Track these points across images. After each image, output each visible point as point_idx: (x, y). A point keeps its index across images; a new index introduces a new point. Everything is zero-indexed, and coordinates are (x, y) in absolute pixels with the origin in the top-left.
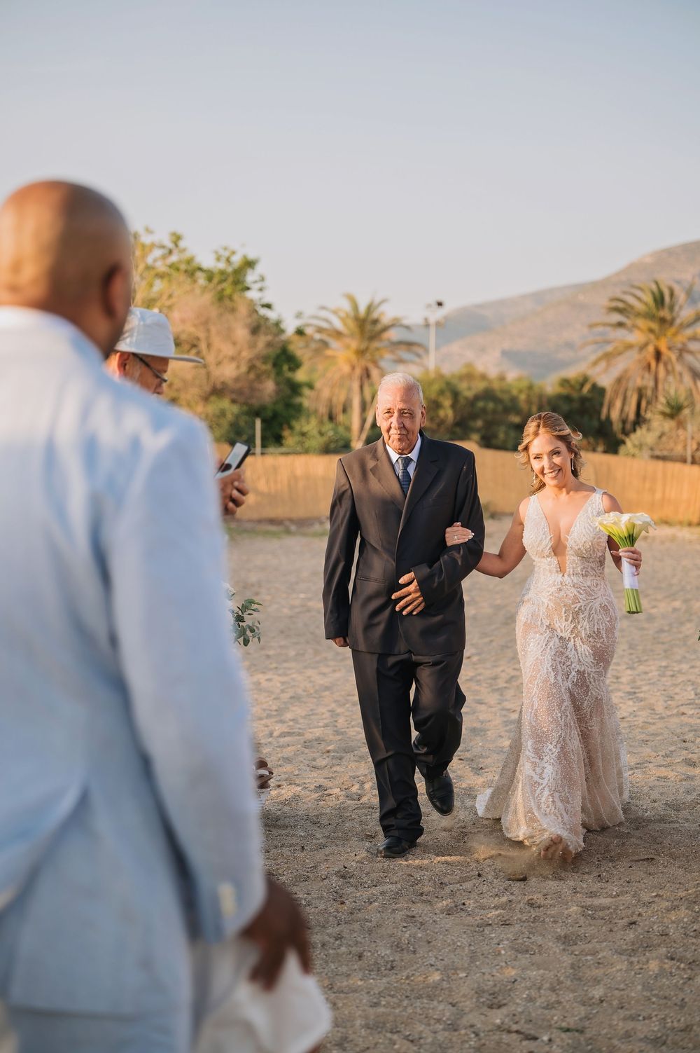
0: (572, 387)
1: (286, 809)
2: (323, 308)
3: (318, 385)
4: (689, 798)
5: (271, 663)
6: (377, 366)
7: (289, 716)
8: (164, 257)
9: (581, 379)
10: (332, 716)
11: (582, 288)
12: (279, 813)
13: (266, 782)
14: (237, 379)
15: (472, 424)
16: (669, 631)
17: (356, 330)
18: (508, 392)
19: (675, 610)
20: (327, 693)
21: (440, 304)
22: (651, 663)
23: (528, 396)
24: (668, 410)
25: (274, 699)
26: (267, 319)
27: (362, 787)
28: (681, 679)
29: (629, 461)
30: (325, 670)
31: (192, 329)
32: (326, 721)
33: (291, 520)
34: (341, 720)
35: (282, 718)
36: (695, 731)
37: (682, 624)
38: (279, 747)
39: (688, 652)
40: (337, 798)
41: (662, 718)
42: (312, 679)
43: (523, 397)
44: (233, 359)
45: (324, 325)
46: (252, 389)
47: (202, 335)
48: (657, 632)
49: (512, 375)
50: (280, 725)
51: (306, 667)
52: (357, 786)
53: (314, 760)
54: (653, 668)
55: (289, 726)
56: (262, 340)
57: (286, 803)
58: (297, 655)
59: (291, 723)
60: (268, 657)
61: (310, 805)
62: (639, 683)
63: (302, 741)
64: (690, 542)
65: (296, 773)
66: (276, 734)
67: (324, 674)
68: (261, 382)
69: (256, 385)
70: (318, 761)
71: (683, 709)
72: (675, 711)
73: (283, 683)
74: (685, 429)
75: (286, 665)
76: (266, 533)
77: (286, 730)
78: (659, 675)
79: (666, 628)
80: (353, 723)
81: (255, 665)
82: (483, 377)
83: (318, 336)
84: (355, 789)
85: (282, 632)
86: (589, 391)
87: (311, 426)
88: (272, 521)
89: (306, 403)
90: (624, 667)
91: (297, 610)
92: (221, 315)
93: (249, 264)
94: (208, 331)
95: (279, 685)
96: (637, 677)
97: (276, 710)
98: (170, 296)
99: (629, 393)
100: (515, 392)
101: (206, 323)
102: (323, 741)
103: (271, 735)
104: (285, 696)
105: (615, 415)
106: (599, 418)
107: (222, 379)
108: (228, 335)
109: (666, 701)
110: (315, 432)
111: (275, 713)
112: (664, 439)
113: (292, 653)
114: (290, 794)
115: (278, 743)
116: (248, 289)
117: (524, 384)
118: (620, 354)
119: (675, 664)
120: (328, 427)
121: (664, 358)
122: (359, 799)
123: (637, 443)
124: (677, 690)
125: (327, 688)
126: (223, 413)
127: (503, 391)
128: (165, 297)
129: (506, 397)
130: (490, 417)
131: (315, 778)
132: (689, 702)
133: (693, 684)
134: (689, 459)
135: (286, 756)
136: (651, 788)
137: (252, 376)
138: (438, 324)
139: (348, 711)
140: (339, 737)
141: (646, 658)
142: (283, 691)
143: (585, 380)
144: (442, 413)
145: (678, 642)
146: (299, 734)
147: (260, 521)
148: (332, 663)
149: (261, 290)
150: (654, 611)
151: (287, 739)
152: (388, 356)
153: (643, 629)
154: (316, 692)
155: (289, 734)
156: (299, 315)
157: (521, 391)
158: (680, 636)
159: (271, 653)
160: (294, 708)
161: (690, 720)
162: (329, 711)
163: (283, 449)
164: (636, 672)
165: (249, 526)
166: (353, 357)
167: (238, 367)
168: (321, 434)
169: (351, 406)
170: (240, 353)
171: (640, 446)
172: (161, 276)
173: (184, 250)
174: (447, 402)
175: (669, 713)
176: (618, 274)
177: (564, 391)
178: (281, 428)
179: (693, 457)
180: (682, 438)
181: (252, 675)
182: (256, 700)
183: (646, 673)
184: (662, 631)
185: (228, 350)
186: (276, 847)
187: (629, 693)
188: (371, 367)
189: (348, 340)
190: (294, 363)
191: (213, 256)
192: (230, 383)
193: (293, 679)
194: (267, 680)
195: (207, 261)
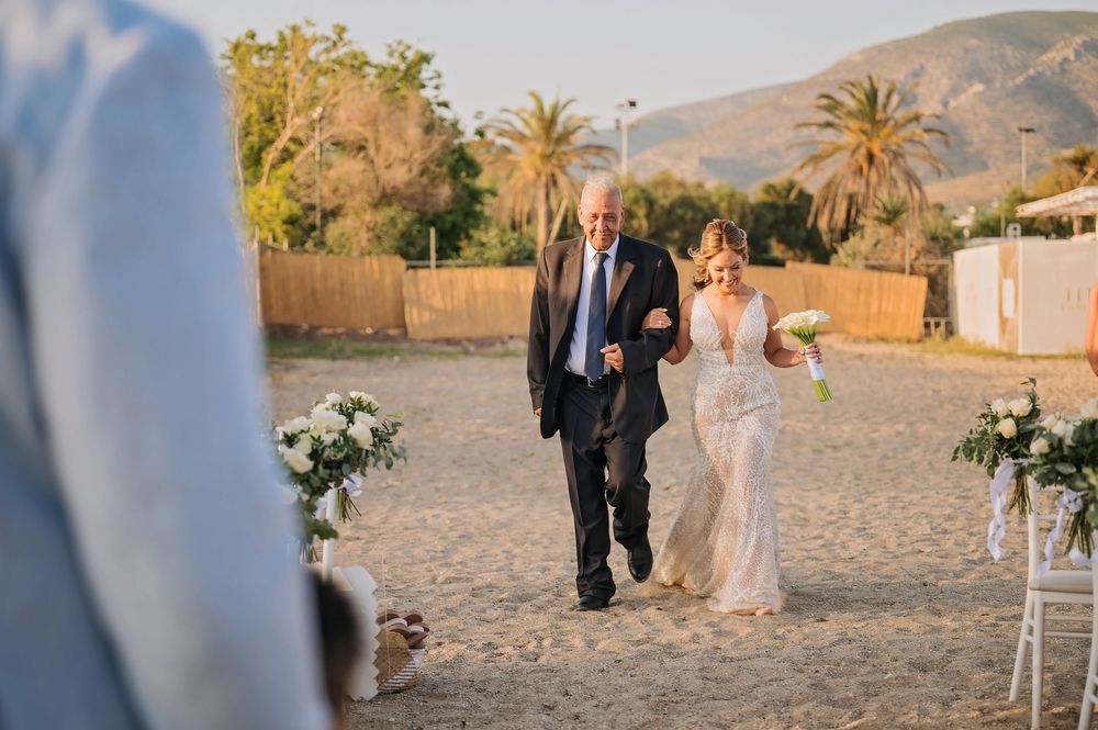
0: (778, 194)
1: (446, 673)
2: (505, 110)
3: (501, 190)
4: (938, 655)
5: (440, 497)
6: (565, 173)
7: (456, 558)
8: (327, 50)
9: (786, 185)
10: (507, 558)
11: (785, 89)
12: (437, 678)
13: (421, 640)
14: (409, 184)
15: (668, 234)
16: (893, 457)
17: (541, 132)
18: (707, 198)
19: (899, 433)
20: (503, 530)
21: (633, 104)
22: (879, 494)
23: (730, 204)
24: (884, 216)
25: (441, 538)
26: (443, 120)
27: (540, 646)
28: (912, 511)
29: (841, 272)
30: (501, 504)
31: (360, 129)
32: (500, 564)
33: (469, 340)
34: (518, 562)
35: (449, 561)
36: (936, 572)
37: (907, 449)
38: (442, 595)
39: (918, 481)
40: (509, 658)
41: (896, 557)
42: (486, 515)
43: (723, 205)
44: (404, 161)
45: (507, 127)
46: (425, 194)
47: (368, 133)
48: (881, 459)
49: (711, 185)
50: (445, 569)
51: (479, 502)
52: (534, 643)
53: (484, 611)
54: (882, 499)
55: (457, 570)
56: (437, 142)
57: (446, 666)
58: (471, 487)
59: (459, 567)
60: (437, 489)
61: (475, 668)
62: (869, 517)
63: (471, 588)
64: (911, 360)
65: (461, 627)
66: (439, 580)
67: (501, 509)
68: (435, 187)
69: (430, 190)
70: (488, 612)
71: (918, 546)
72: (909, 549)
73: (452, 520)
74: (903, 236)
75: (456, 499)
76: (442, 354)
77: (453, 575)
78: (890, 508)
79: (890, 454)
80: (532, 566)
81: (421, 499)
82: (681, 184)
83: (500, 141)
84: (531, 647)
85: (455, 462)
86: (796, 199)
87: (490, 236)
88: (448, 341)
89: (487, 212)
90: (852, 500)
91: (473, 437)
92: (390, 114)
93: (425, 59)
94: (377, 131)
95: (448, 522)
96: (867, 511)
97: (442, 552)
98: (336, 93)
99: (839, 200)
100: (715, 200)
101: (374, 122)
102: (497, 588)
103: (434, 581)
104: (453, 535)
105: (823, 224)
106: (805, 228)
107: (392, 184)
108: (399, 136)
109: (898, 538)
110: (495, 241)
111: (441, 555)
112: (880, 247)
113: (465, 485)
114: (453, 654)
115: (442, 590)
116: (423, 86)
117: (726, 190)
118: (830, 155)
119: (904, 494)
120: (510, 235)
121: (877, 161)
122: (536, 660)
123: (850, 252)
124: (910, 524)
125: (503, 525)
126: (393, 221)
127: (701, 199)
128: (330, 94)
129: (705, 205)
130: (689, 226)
131: (484, 634)
132: (924, 537)
133: (927, 517)
134: (908, 269)
135: (450, 606)
136: (890, 643)
137: (425, 180)
138: (632, 127)
139: (527, 551)
140: (515, 583)
141: (872, 489)
142: (451, 529)
143: (791, 186)
144: (635, 223)
145: (905, 470)
146: (467, 580)
147: (435, 341)
148: (510, 496)
149: (437, 87)
150: (875, 435)
151: (453, 586)
152: (576, 161)
153: (865, 456)
154: (490, 529)
155: (456, 580)
156: (479, 115)
157: (721, 199)
158: (907, 462)
159: (441, 485)
160: (464, 549)
161: (929, 560)
162: (504, 552)
163: (460, 262)
164: (865, 505)
165: (423, 346)
166: (538, 163)
167: (410, 170)
168: (503, 244)
169: (536, 216)
170: (411, 154)
171: (854, 256)
172: (325, 72)
173: (350, 42)
174: (641, 212)
175: (903, 551)
176: (825, 74)
177: (769, 199)
178: (458, 238)
179: (912, 267)
180: (899, 245)
181: (416, 511)
182: (420, 539)
183: (875, 506)
184: (885, 457)
185: (398, 151)
186: (431, 722)
187: (859, 529)
188: (557, 172)
189: (532, 144)
190: (473, 168)
191: (385, 50)
192: (401, 186)
193: (464, 516)
194: (434, 516)
195: (378, 56)
